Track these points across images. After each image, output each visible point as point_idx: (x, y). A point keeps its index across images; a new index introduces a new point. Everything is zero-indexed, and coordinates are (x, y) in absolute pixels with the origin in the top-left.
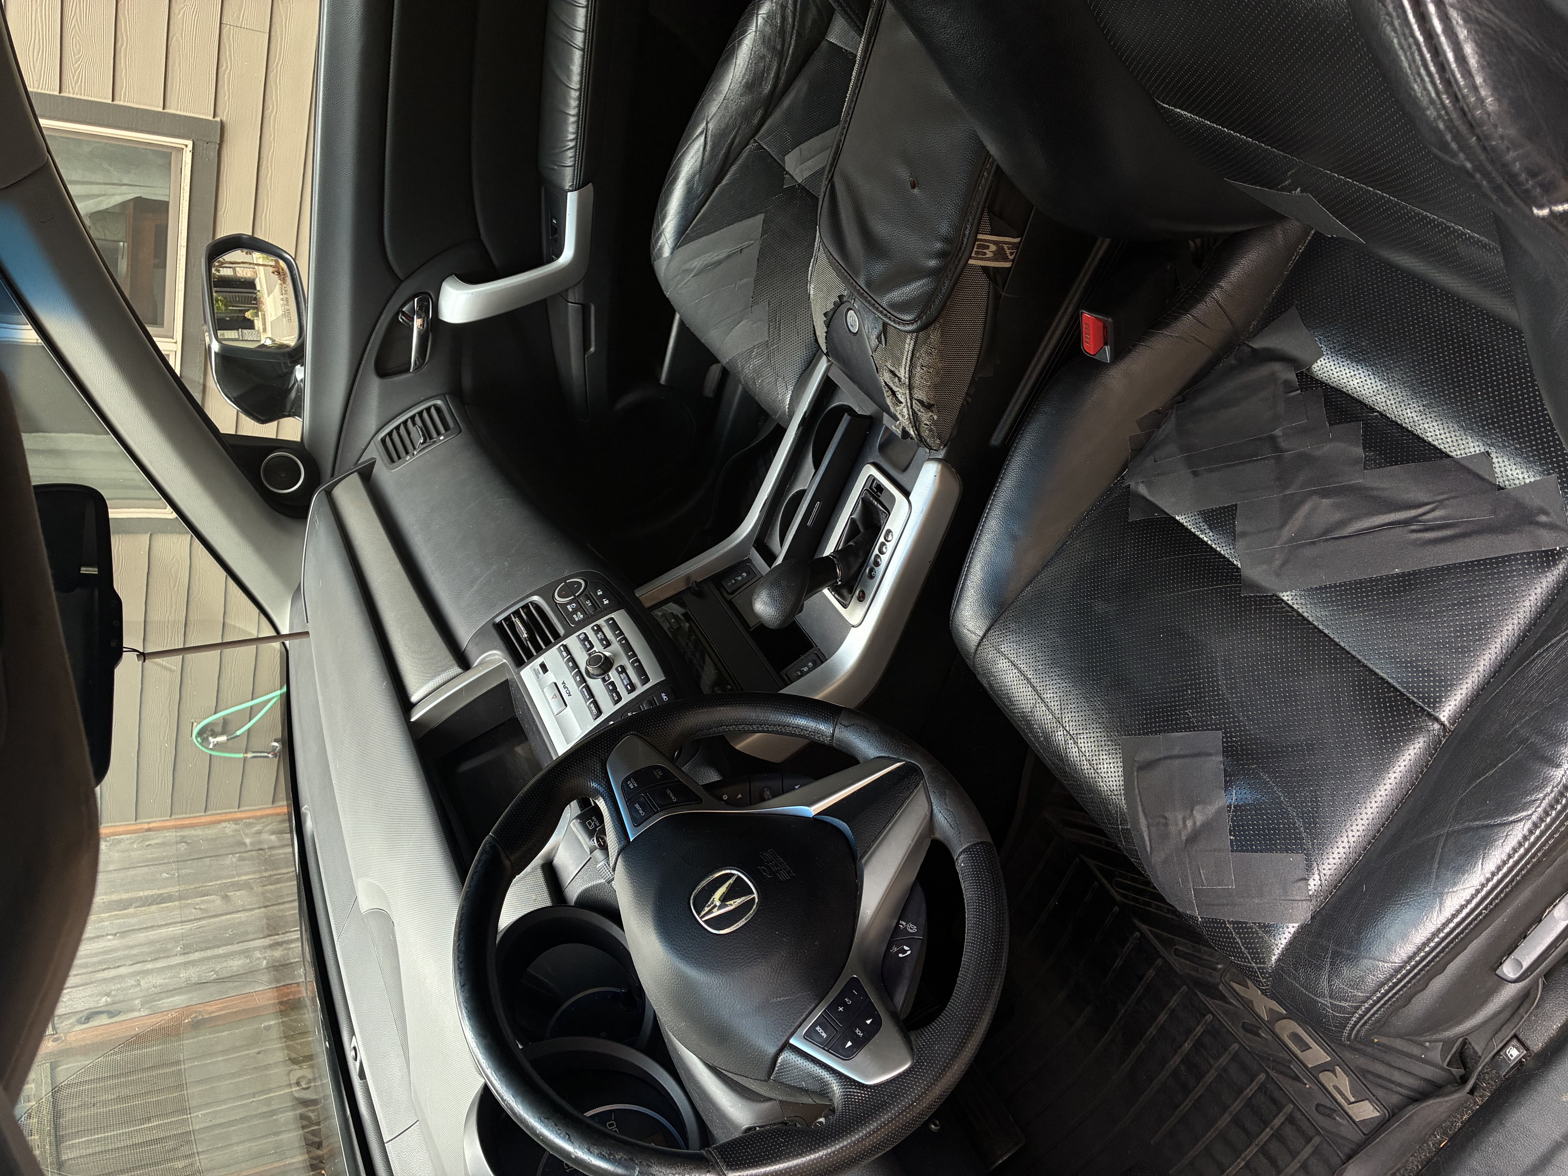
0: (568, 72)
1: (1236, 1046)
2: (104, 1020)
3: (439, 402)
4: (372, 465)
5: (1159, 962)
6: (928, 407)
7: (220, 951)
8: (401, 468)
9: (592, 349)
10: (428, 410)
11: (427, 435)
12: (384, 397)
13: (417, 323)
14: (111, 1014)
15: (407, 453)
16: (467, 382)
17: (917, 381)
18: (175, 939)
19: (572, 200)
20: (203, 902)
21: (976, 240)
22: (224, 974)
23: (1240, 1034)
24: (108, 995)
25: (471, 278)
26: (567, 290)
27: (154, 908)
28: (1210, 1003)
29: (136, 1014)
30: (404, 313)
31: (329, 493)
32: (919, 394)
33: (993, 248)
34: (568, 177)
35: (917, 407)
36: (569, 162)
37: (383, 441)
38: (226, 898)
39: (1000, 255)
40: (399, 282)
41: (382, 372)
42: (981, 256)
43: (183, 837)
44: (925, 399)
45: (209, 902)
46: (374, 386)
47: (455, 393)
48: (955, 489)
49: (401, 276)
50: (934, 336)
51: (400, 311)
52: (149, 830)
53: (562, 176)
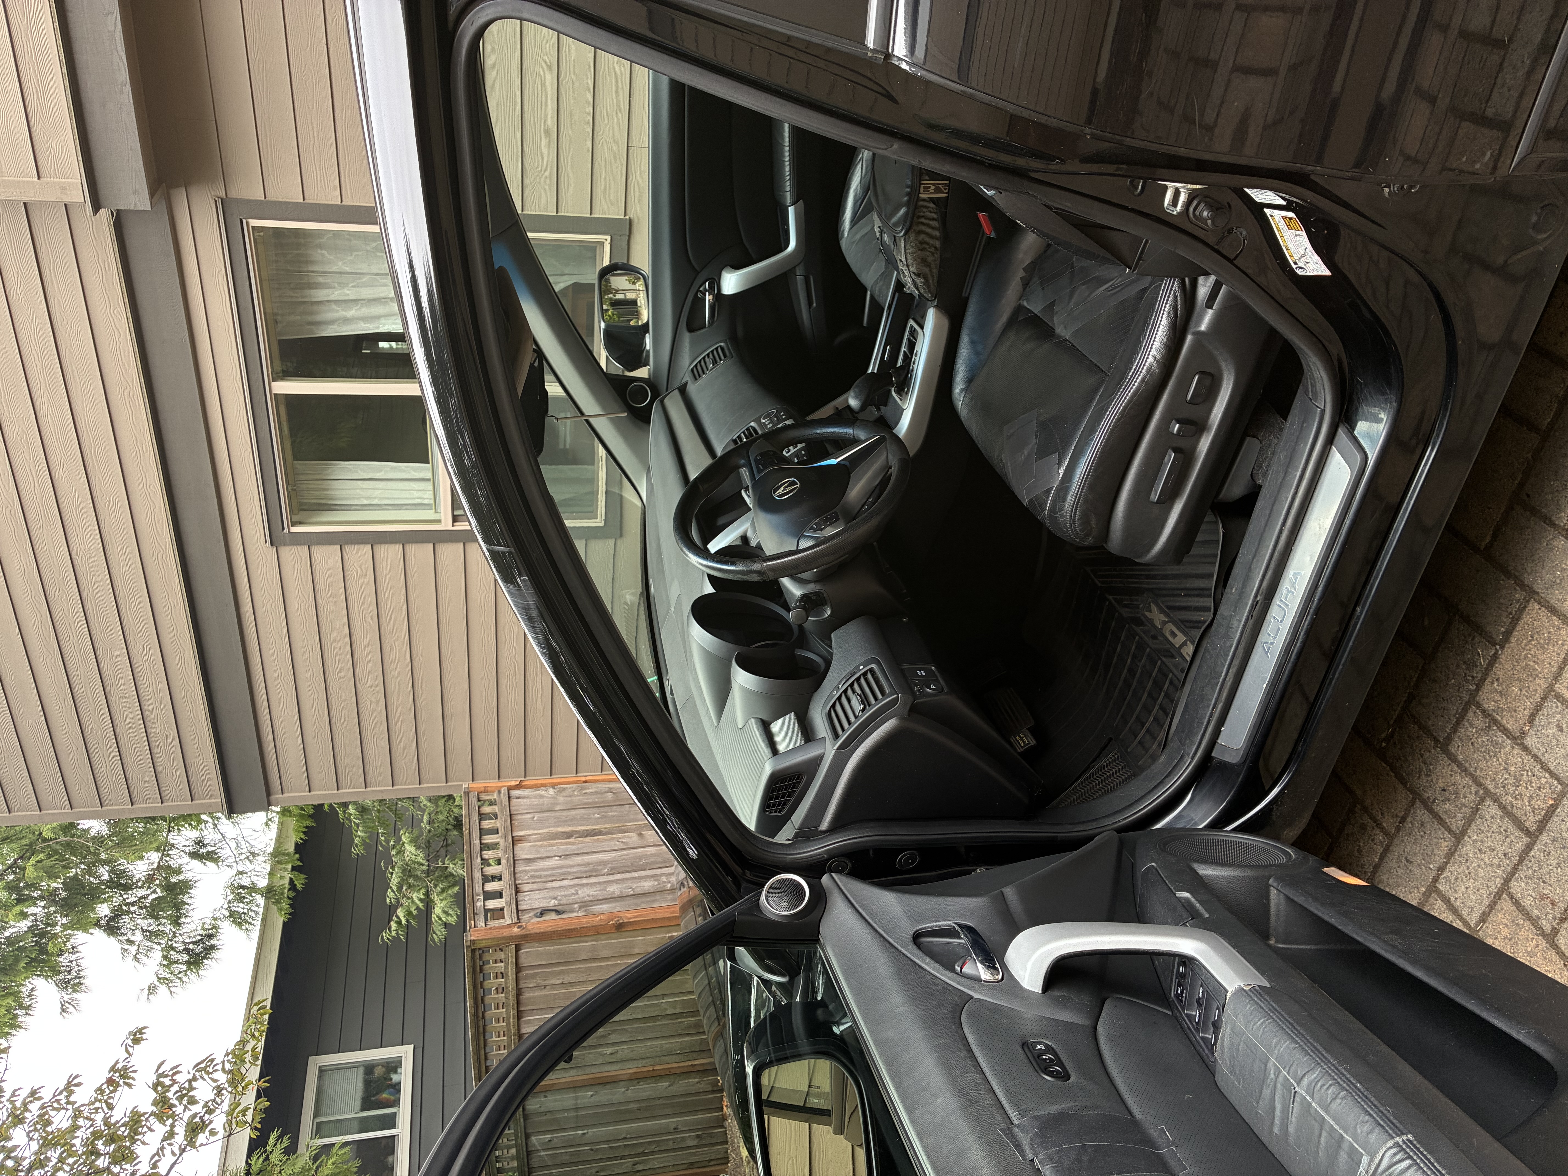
0: (783, 137)
1: (1148, 650)
2: (553, 916)
3: (722, 344)
4: (686, 384)
5: (1117, 614)
6: (918, 275)
7: (636, 874)
8: (700, 382)
9: (814, 305)
10: (717, 349)
11: (715, 362)
12: (693, 344)
13: (708, 298)
14: (558, 912)
15: (704, 373)
16: (740, 332)
17: (909, 261)
18: (604, 863)
19: (791, 210)
20: (624, 837)
21: (921, 184)
22: (638, 891)
23: (1150, 642)
24: (555, 898)
25: (737, 267)
26: (795, 267)
27: (588, 839)
28: (1138, 629)
29: (575, 914)
30: (701, 292)
31: (662, 402)
32: (912, 269)
33: (933, 187)
34: (788, 198)
35: (913, 276)
36: (788, 189)
37: (692, 370)
38: (640, 835)
39: (937, 190)
40: (697, 273)
41: (691, 329)
42: (926, 191)
43: (611, 788)
44: (915, 271)
45: (629, 837)
46: (686, 338)
47: (733, 338)
48: (946, 323)
49: (698, 269)
50: (912, 237)
51: (698, 291)
52: (585, 782)
53: (785, 198)
